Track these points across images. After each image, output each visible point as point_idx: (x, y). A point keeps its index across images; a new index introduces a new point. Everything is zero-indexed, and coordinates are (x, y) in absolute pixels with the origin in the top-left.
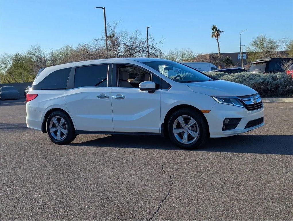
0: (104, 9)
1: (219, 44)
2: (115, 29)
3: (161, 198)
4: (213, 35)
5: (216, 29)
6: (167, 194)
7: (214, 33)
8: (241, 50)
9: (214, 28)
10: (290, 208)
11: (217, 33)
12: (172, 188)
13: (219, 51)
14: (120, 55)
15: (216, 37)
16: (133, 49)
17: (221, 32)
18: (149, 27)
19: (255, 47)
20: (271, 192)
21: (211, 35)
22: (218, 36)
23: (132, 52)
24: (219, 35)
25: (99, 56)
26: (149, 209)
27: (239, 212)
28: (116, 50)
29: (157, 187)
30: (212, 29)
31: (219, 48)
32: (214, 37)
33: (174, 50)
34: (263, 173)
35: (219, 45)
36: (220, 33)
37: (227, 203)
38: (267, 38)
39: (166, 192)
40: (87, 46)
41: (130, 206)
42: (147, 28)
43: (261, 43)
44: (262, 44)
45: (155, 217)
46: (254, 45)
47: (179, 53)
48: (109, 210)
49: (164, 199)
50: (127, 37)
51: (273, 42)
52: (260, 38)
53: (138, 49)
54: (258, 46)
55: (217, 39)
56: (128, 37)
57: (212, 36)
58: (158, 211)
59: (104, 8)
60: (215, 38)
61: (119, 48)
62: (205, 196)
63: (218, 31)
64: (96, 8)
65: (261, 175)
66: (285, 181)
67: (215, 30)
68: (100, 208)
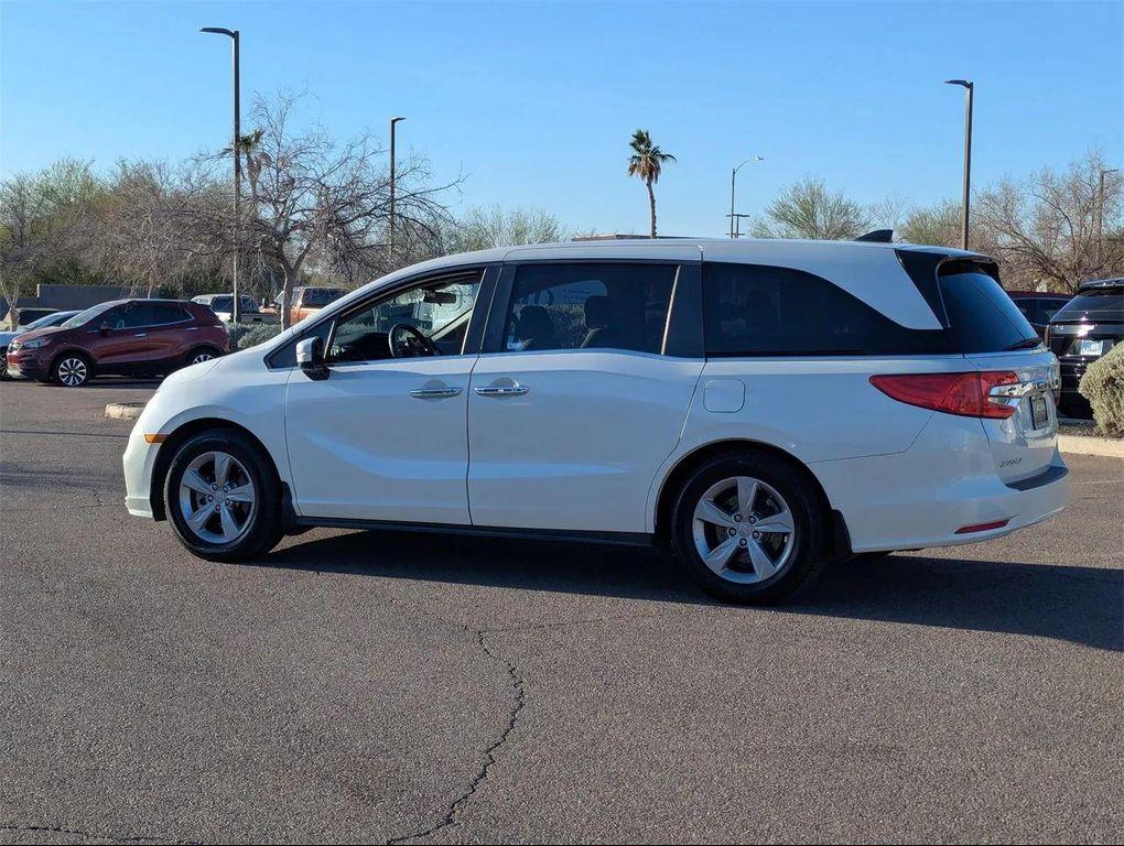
0: (235, 35)
1: (653, 202)
2: (282, 121)
3: (489, 736)
4: (635, 166)
5: (648, 145)
6: (507, 726)
7: (640, 159)
8: (735, 231)
9: (641, 139)
10: (900, 778)
11: (648, 160)
12: (521, 705)
13: (654, 228)
14: (295, 222)
15: (644, 174)
16: (351, 204)
17: (663, 157)
18: (398, 119)
19: (783, 225)
20: (842, 731)
21: (629, 165)
22: (651, 174)
23: (343, 213)
24: (658, 169)
25: (217, 218)
26: (455, 770)
27: (746, 785)
28: (285, 202)
29: (468, 701)
30: (632, 145)
31: (654, 217)
32: (637, 174)
33: (488, 213)
34: (815, 672)
35: (653, 207)
36: (660, 160)
37: (704, 757)
38: (830, 193)
39: (505, 717)
40: (155, 171)
41: (389, 757)
42: (393, 122)
43: (805, 210)
44: (811, 215)
45: (478, 792)
46: (782, 215)
47: (507, 225)
48: (320, 768)
49: (499, 739)
50: (328, 157)
51: (850, 209)
52: (805, 194)
53: (368, 203)
54: (793, 221)
55: (649, 185)
56: (333, 157)
57: (632, 170)
58: (483, 775)
59: (237, 33)
60: (643, 179)
61: (296, 194)
62: (631, 733)
63: (656, 152)
64: (205, 30)
65: (811, 675)
66: (886, 698)
67: (642, 147)
68: (288, 762)
